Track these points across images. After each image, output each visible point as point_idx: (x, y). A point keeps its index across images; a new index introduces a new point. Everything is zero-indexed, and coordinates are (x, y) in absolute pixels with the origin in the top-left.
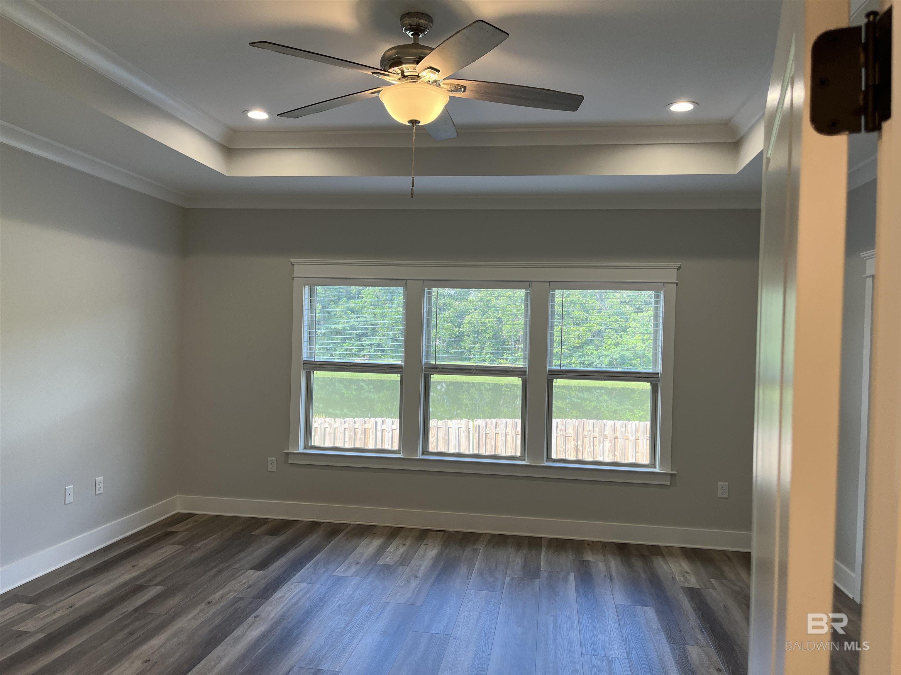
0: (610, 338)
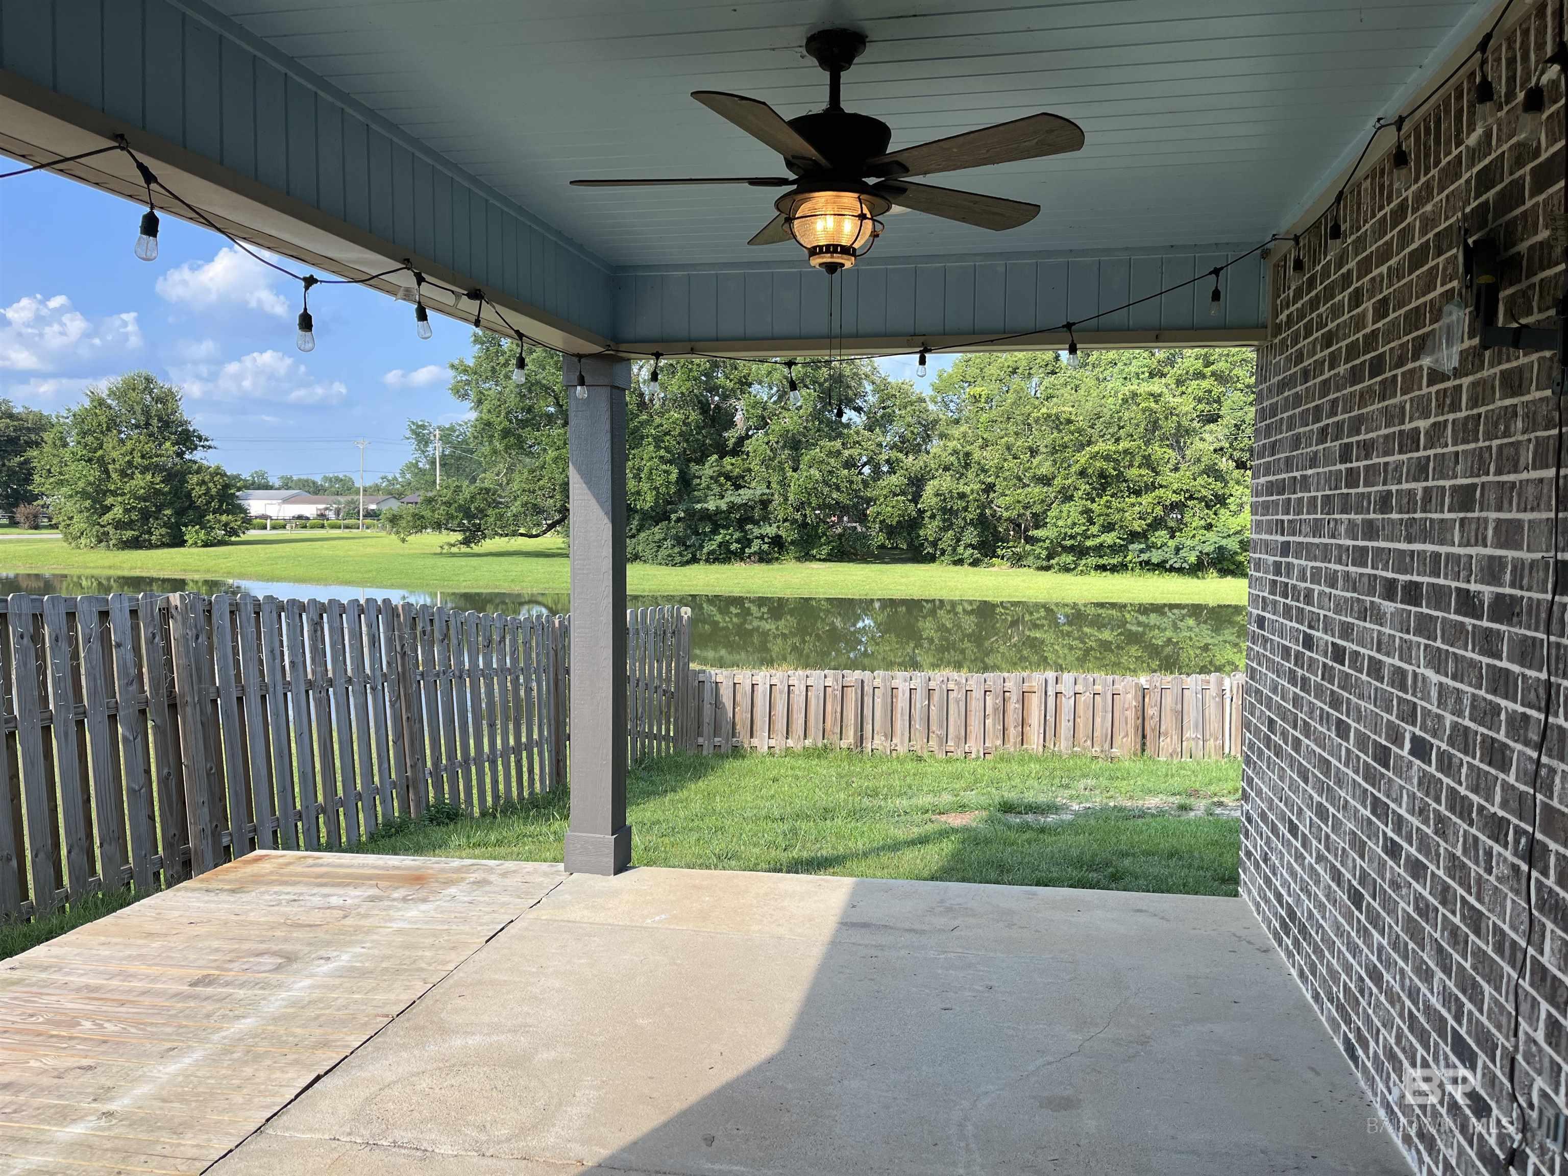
0: (1195, 516)
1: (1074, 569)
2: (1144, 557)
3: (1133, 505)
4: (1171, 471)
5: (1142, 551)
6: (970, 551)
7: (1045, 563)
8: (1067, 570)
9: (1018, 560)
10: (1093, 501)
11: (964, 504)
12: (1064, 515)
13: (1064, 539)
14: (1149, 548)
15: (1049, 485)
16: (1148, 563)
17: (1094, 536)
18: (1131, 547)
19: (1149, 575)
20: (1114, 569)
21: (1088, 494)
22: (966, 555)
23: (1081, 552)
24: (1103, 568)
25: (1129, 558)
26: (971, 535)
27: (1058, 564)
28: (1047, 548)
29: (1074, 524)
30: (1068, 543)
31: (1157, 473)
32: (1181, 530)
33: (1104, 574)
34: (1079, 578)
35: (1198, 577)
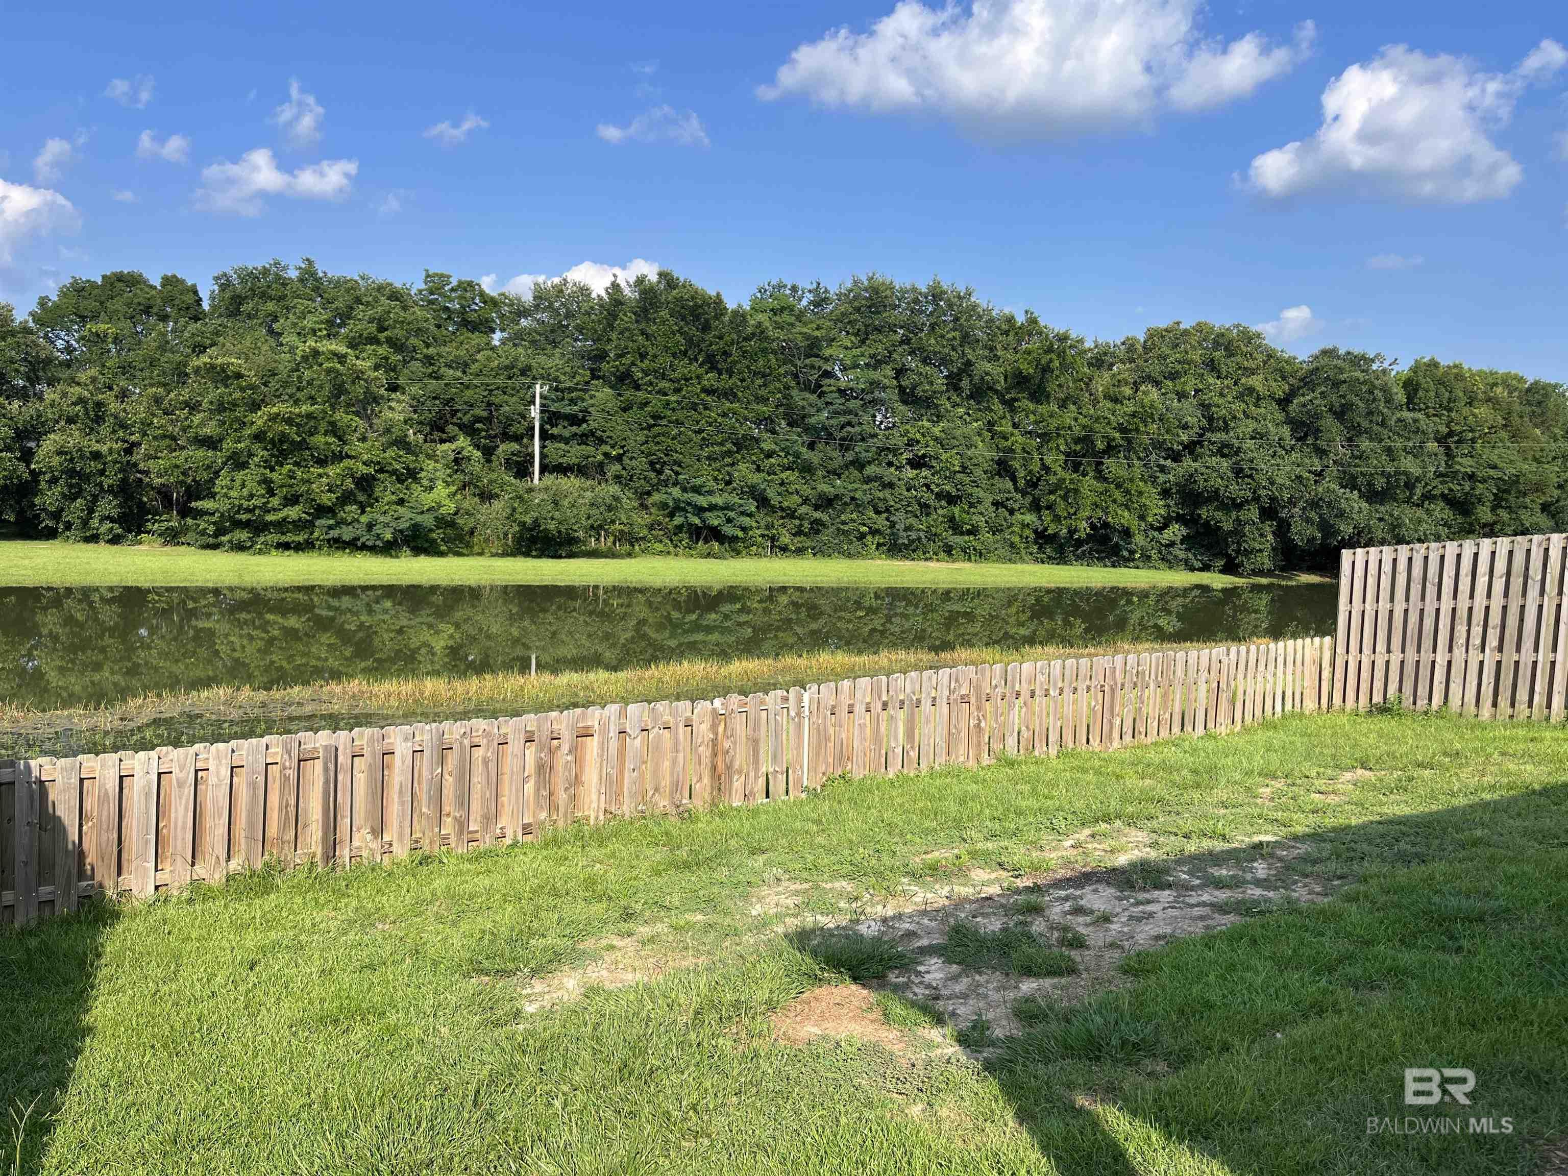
1: (251, 547)
2: (334, 533)
3: (320, 476)
4: (358, 440)
5: (330, 528)
6: (108, 525)
7: (211, 540)
8: (240, 548)
9: (172, 537)
10: (272, 470)
11: (100, 467)
12: (238, 483)
13: (238, 512)
14: (338, 524)
15: (215, 448)
16: (336, 540)
17: (275, 510)
18: (318, 523)
19: (339, 554)
20: (298, 548)
21: (265, 461)
22: (102, 530)
23: (258, 528)
24: (286, 546)
25: (316, 534)
26: (108, 506)
27: (230, 542)
28: (214, 523)
29: (251, 496)
30: (244, 517)
31: (345, 443)
32: (372, 506)
33: (287, 553)
34: (258, 557)
35: (391, 556)
